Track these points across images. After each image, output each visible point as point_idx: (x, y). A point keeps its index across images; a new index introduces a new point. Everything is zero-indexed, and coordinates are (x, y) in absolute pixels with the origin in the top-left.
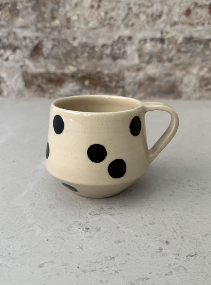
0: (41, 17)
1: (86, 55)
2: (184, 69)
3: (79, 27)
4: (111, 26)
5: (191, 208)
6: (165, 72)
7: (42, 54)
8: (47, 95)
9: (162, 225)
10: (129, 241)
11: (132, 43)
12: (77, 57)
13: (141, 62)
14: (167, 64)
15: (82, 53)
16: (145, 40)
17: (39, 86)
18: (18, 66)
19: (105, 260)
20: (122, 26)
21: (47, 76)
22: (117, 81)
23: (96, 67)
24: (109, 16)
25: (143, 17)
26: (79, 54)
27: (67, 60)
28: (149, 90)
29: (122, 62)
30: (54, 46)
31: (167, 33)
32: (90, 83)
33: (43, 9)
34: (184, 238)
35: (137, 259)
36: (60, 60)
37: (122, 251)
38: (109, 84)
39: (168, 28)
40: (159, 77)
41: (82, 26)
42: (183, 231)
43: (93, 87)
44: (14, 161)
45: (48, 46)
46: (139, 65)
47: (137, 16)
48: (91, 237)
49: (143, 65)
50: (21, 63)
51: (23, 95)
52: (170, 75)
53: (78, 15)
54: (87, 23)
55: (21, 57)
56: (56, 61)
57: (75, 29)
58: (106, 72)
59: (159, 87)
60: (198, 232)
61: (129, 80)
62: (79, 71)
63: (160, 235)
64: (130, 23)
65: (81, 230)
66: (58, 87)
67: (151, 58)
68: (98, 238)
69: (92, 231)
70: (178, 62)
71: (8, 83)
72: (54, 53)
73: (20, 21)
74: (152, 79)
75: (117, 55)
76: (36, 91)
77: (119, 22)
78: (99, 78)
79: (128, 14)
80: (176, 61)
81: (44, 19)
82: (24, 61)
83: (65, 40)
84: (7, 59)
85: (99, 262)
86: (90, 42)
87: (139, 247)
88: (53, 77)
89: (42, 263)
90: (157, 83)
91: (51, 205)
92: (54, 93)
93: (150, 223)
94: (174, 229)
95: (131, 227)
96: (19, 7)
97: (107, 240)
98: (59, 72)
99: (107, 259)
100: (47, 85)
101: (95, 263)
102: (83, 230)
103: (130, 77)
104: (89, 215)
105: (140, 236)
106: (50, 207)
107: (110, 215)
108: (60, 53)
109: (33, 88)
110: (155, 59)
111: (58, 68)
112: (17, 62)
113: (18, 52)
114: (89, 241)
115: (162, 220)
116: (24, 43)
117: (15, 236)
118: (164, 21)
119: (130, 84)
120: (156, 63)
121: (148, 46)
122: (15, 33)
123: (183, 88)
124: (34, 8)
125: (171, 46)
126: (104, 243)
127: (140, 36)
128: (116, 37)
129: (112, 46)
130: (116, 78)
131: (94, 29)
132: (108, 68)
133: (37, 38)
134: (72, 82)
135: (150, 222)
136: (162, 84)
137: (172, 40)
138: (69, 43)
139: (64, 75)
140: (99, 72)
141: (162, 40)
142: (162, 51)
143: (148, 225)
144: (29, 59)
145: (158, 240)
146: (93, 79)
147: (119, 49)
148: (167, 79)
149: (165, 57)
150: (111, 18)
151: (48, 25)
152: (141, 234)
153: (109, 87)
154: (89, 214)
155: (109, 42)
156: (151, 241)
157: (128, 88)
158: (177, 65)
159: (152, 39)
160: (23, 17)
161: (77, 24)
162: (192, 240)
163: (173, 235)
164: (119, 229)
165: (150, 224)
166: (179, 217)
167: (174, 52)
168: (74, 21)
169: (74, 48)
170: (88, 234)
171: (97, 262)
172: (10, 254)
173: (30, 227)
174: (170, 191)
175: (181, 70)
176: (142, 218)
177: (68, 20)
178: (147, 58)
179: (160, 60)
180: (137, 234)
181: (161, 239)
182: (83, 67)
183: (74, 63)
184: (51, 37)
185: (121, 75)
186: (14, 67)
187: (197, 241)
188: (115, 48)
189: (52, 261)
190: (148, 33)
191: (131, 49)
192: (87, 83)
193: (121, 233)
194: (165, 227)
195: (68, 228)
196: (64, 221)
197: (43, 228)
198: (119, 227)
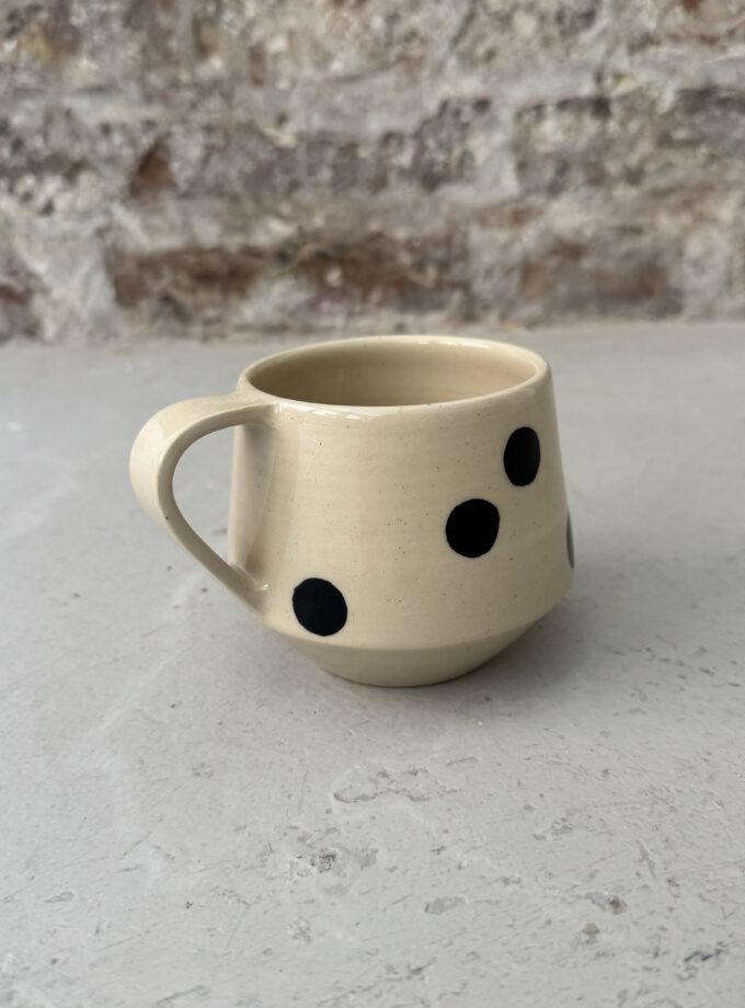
0: (157, 51)
1: (325, 174)
2: (687, 204)
3: (294, 76)
4: (411, 65)
5: (705, 760)
6: (616, 221)
7: (171, 184)
8: (197, 329)
9: (601, 833)
10: (478, 902)
11: (492, 124)
12: (294, 186)
13: (527, 191)
14: (625, 193)
15: (312, 170)
16: (539, 109)
17: (167, 299)
18: (87, 230)
19: (389, 980)
20: (452, 62)
21: (191, 260)
22: (444, 266)
23: (364, 215)
24: (401, 29)
25: (526, 25)
26: (301, 173)
27: (257, 200)
28: (563, 290)
29: (457, 194)
30: (210, 150)
31: (619, 77)
32: (346, 277)
33: (164, 20)
34: (677, 885)
35: (506, 975)
36: (235, 199)
37: (451, 943)
38: (415, 277)
39: (622, 61)
40: (595, 239)
41: (308, 71)
42: (678, 856)
43: (357, 293)
44: (77, 596)
45: (188, 151)
46: (521, 199)
47: (505, 21)
48: (341, 890)
49: (537, 200)
50: (99, 221)
51: (112, 335)
52: (636, 231)
53: (291, 35)
54: (324, 59)
55: (97, 198)
56: (219, 205)
57: (283, 84)
58: (401, 233)
59: (599, 275)
60: (730, 859)
61: (487, 259)
62: (303, 236)
63: (592, 876)
64: (481, 50)
65: (304, 864)
66: (234, 299)
67: (562, 172)
68: (367, 892)
69: (344, 865)
70: (662, 182)
71: (57, 293)
72: (210, 176)
73: (84, 68)
74: (570, 250)
75: (438, 169)
76: (155, 317)
77: (440, 50)
78: (378, 257)
79: (470, 18)
80: (654, 181)
81: (168, 56)
82: (107, 213)
83: (250, 128)
84: (48, 209)
85: (368, 989)
86: (337, 126)
87: (512, 926)
88: (213, 262)
89: (168, 995)
90: (587, 264)
91: (202, 766)
92: (218, 320)
93: (557, 827)
94: (642, 847)
95: (487, 844)
96: (79, 17)
97: (399, 901)
98: (234, 242)
99: (396, 976)
100: (193, 291)
101: (353, 992)
102: (313, 865)
103: (489, 246)
104: (334, 803)
105: (519, 881)
106: (198, 774)
107: (412, 798)
108: (233, 173)
109: (146, 306)
110: (577, 176)
111: (229, 229)
112: (85, 215)
113: (85, 178)
114: (333, 904)
115: (600, 812)
116: (103, 148)
117: (73, 891)
118: (604, 32)
119: (489, 272)
120: (584, 191)
121: (552, 132)
122: (68, 114)
123: (685, 277)
124: (131, 19)
125: (633, 126)
126: (389, 911)
127: (518, 94)
128: (432, 106)
129: (418, 136)
130: (439, 254)
131: (351, 79)
132: (410, 220)
133: (149, 124)
134: (281, 275)
135: (557, 823)
136: (609, 265)
137: (638, 104)
138: (263, 137)
139: (252, 252)
140: (376, 237)
141: (600, 106)
142: (604, 145)
143: (549, 837)
144: (124, 202)
145: (583, 893)
146: (355, 262)
147: (446, 147)
148: (626, 245)
149: (613, 167)
150: (411, 36)
151: (184, 76)
152: (520, 872)
153: (415, 286)
154: (337, 796)
155: (408, 124)
156: (558, 901)
157: (483, 287)
158: (660, 194)
159: (563, 105)
160: (94, 54)
161: (286, 67)
162: (709, 891)
163: (638, 874)
164: (444, 854)
165: (556, 830)
166: (662, 799)
167: (645, 147)
168: (277, 57)
169: (283, 152)
170: (330, 879)
171: (360, 987)
172: (54, 961)
173: (125, 854)
174: (633, 695)
175: (675, 211)
176: (528, 808)
177: (256, 54)
178: (548, 173)
179: (597, 178)
180: (507, 874)
181: (592, 891)
182: (318, 221)
183: (286, 209)
184: (199, 118)
185: (457, 239)
186: (75, 236)
187: (724, 895)
188: (431, 143)
189: (201, 987)
190: (549, 84)
191: (487, 146)
192: (334, 277)
193: (449, 870)
194: (610, 841)
195: (261, 855)
196: (248, 829)
197: (173, 858)
198: (443, 847)
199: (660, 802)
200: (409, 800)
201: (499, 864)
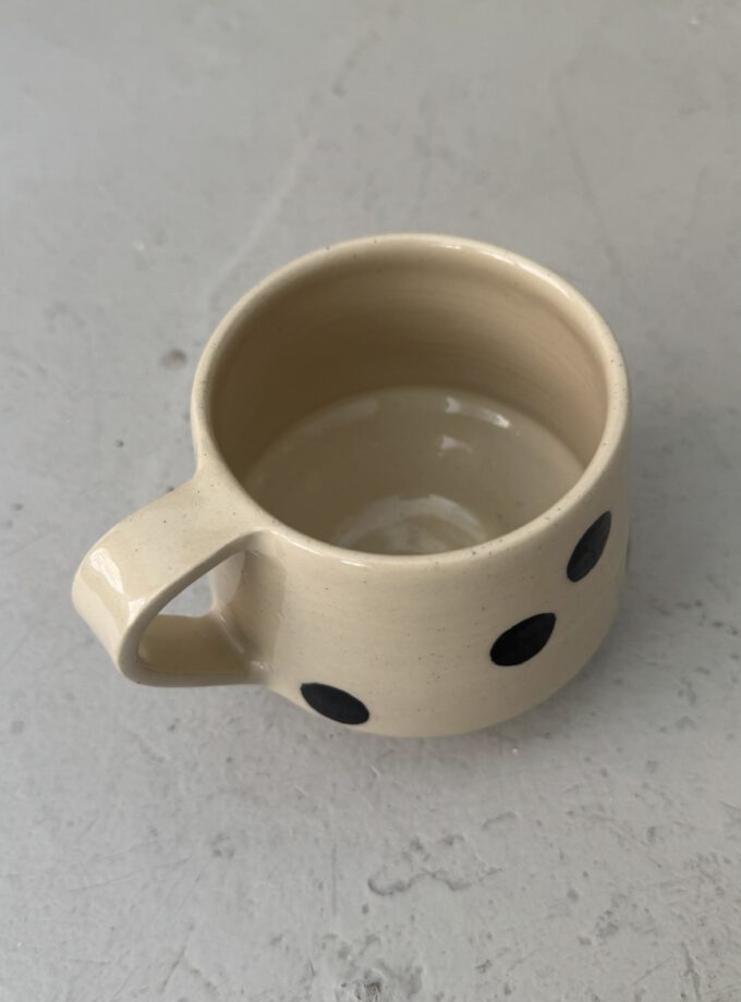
9: (646, 933)
42: (722, 965)
44: (19, 507)
65: (350, 996)
69: (390, 996)
91: (220, 838)
93: (602, 925)
94: (687, 952)
95: (532, 954)
102: (359, 998)
104: (369, 896)
106: (218, 853)
107: (451, 886)
115: (646, 899)
135: (602, 919)
143: (594, 941)
154: (371, 885)
163: (683, 995)
164: (490, 972)
165: (601, 930)
166: (708, 876)
173: (165, 983)
174: (680, 693)
176: (573, 895)
193: (496, 996)
194: (655, 944)
195: (304, 980)
196: (284, 939)
197: (215, 988)
198: (488, 961)
199: (706, 879)
200: (447, 888)
201: (545, 985)
